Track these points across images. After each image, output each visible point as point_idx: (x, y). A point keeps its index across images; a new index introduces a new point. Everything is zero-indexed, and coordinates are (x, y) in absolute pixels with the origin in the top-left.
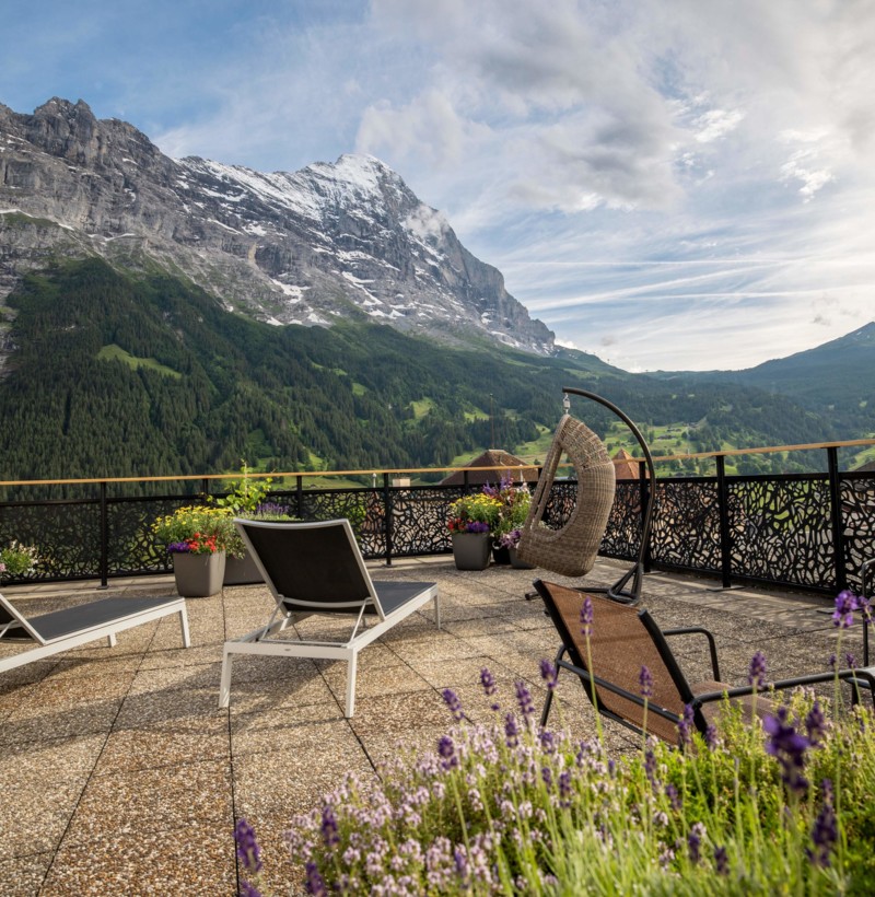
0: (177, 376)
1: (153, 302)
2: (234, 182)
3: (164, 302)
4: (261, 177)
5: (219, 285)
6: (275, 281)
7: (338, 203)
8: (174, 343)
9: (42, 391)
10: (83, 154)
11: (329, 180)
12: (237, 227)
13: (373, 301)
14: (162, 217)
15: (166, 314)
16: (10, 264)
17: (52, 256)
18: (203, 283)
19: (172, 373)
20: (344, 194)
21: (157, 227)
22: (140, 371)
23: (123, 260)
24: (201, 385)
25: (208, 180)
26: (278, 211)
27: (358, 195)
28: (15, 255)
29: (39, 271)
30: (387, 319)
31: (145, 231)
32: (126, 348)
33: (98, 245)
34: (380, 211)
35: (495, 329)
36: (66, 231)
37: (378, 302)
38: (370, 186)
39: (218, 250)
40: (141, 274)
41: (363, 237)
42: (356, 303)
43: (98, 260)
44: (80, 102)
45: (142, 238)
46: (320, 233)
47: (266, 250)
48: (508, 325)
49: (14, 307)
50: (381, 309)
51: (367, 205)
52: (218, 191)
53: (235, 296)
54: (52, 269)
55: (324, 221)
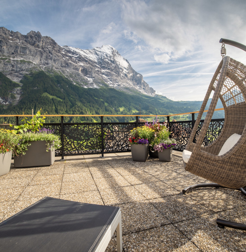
0: (61, 100)
1: (55, 82)
2: (76, 52)
3: (58, 82)
4: (82, 51)
5: (72, 78)
6: (86, 77)
7: (102, 57)
8: (61, 92)
9: (29, 104)
10: (39, 45)
11: (99, 51)
12: (76, 63)
13: (110, 82)
14: (58, 61)
15: (59, 85)
16: (21, 72)
17: (31, 70)
18: (68, 77)
19: (60, 100)
20: (103, 55)
21: (57, 63)
22: (52, 99)
23: (48, 71)
24: (67, 103)
25: (69, 52)
26: (87, 59)
27: (106, 55)
28: (22, 70)
29: (28, 74)
30: (113, 87)
31: (54, 64)
32: (49, 93)
33: (42, 68)
34: (112, 60)
35: (140, 90)
36: (34, 64)
37: (111, 83)
38: (110, 53)
39: (72, 69)
40: (53, 75)
41: (108, 66)
42: (106, 83)
43: (42, 71)
44: (38, 32)
45: (53, 66)
46: (97, 65)
47: (84, 69)
48: (144, 89)
49: (22, 83)
50: (112, 84)
51: (109, 58)
52: (72, 54)
53: (76, 80)
54: (31, 74)
55: (98, 62)
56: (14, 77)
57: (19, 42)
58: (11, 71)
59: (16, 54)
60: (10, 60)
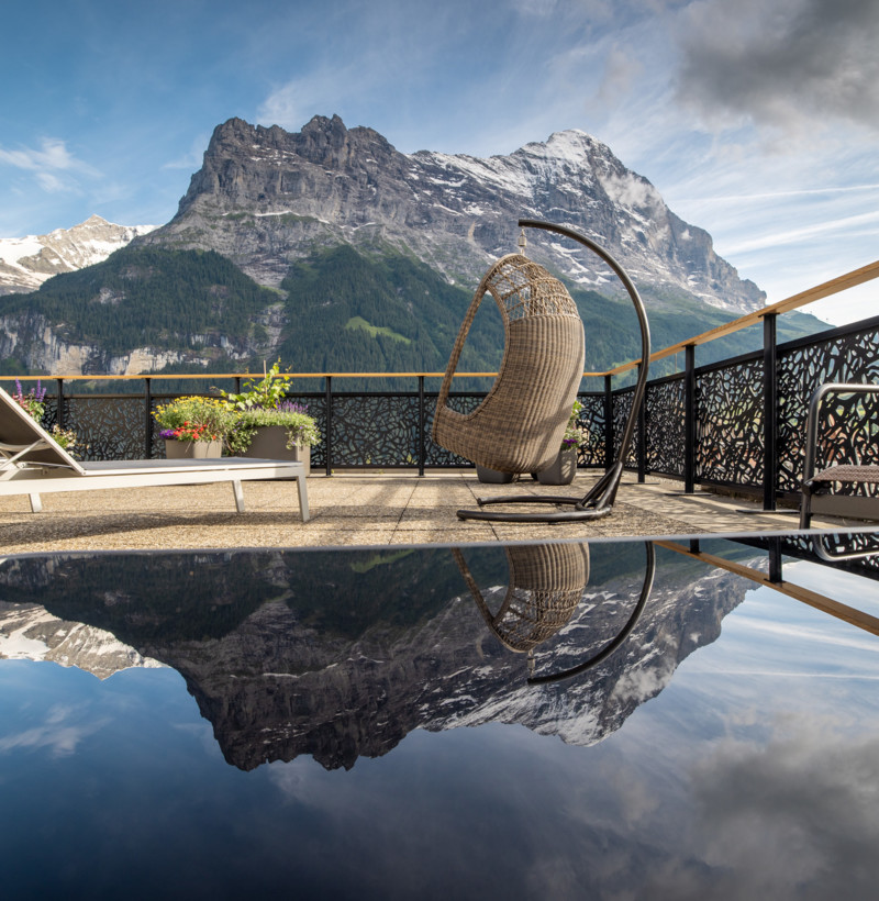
0: (407, 341)
1: (389, 280)
2: (456, 169)
3: (397, 279)
4: (479, 162)
5: (443, 262)
6: (491, 256)
7: (548, 179)
8: (405, 313)
9: (305, 355)
10: (337, 160)
11: (540, 158)
12: (459, 210)
13: (580, 269)
14: (397, 206)
15: (399, 289)
16: (284, 255)
17: (314, 247)
18: (430, 260)
19: (403, 339)
20: (554, 170)
21: (392, 215)
22: (378, 338)
23: (366, 245)
24: (427, 349)
25: (435, 170)
26: (494, 192)
27: (566, 169)
28: (288, 248)
29: (304, 259)
30: (593, 285)
31: (383, 220)
32: (368, 320)
33: (347, 233)
34: (588, 183)
35: (701, 291)
36: (324, 224)
37: (584, 270)
38: (579, 159)
39: (442, 231)
40: (380, 256)
41: (571, 210)
42: (564, 271)
43: (347, 247)
44: (335, 116)
45: (381, 226)
46: (531, 209)
47: (484, 228)
48: (715, 286)
49: (287, 289)
50: (587, 276)
51: (576, 179)
52: (443, 179)
53: (456, 271)
54: (314, 258)
55: (536, 197)
56: (264, 271)
57: (280, 159)
58: (257, 252)
59: (269, 197)
60: (253, 217)
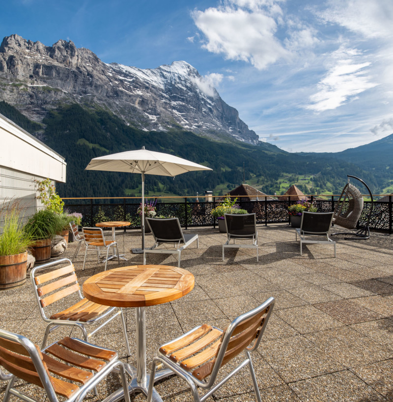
0: (107, 151)
1: (98, 122)
2: (130, 73)
3: (102, 122)
4: (141, 71)
5: (124, 115)
6: (146, 113)
7: (171, 82)
8: (106, 138)
10: (71, 62)
11: (168, 72)
12: (131, 91)
13: (185, 122)
14: (102, 87)
15: (103, 127)
16: (44, 106)
17: (60, 103)
18: (118, 114)
20: (174, 78)
21: (100, 91)
22: (93, 148)
23: (86, 105)
25: (120, 72)
26: (147, 85)
27: (179, 78)
28: (46, 103)
29: (55, 109)
30: (191, 129)
31: (95, 93)
32: (88, 140)
33: (77, 99)
34: (188, 85)
35: (234, 134)
36: (65, 93)
37: (187, 122)
38: (185, 74)
39: (123, 100)
40: (93, 110)
41: (181, 96)
42: (178, 122)
43: (77, 105)
44: (70, 41)
45: (94, 96)
46: (164, 94)
47: (142, 101)
48: (240, 132)
49: (46, 124)
50: (188, 125)
51: (183, 82)
52: (124, 77)
53: (130, 119)
54: (60, 110)
55: (166, 89)
56: (33, 114)
57: (41, 58)
58: (29, 104)
59: (36, 77)
60: (26, 86)
